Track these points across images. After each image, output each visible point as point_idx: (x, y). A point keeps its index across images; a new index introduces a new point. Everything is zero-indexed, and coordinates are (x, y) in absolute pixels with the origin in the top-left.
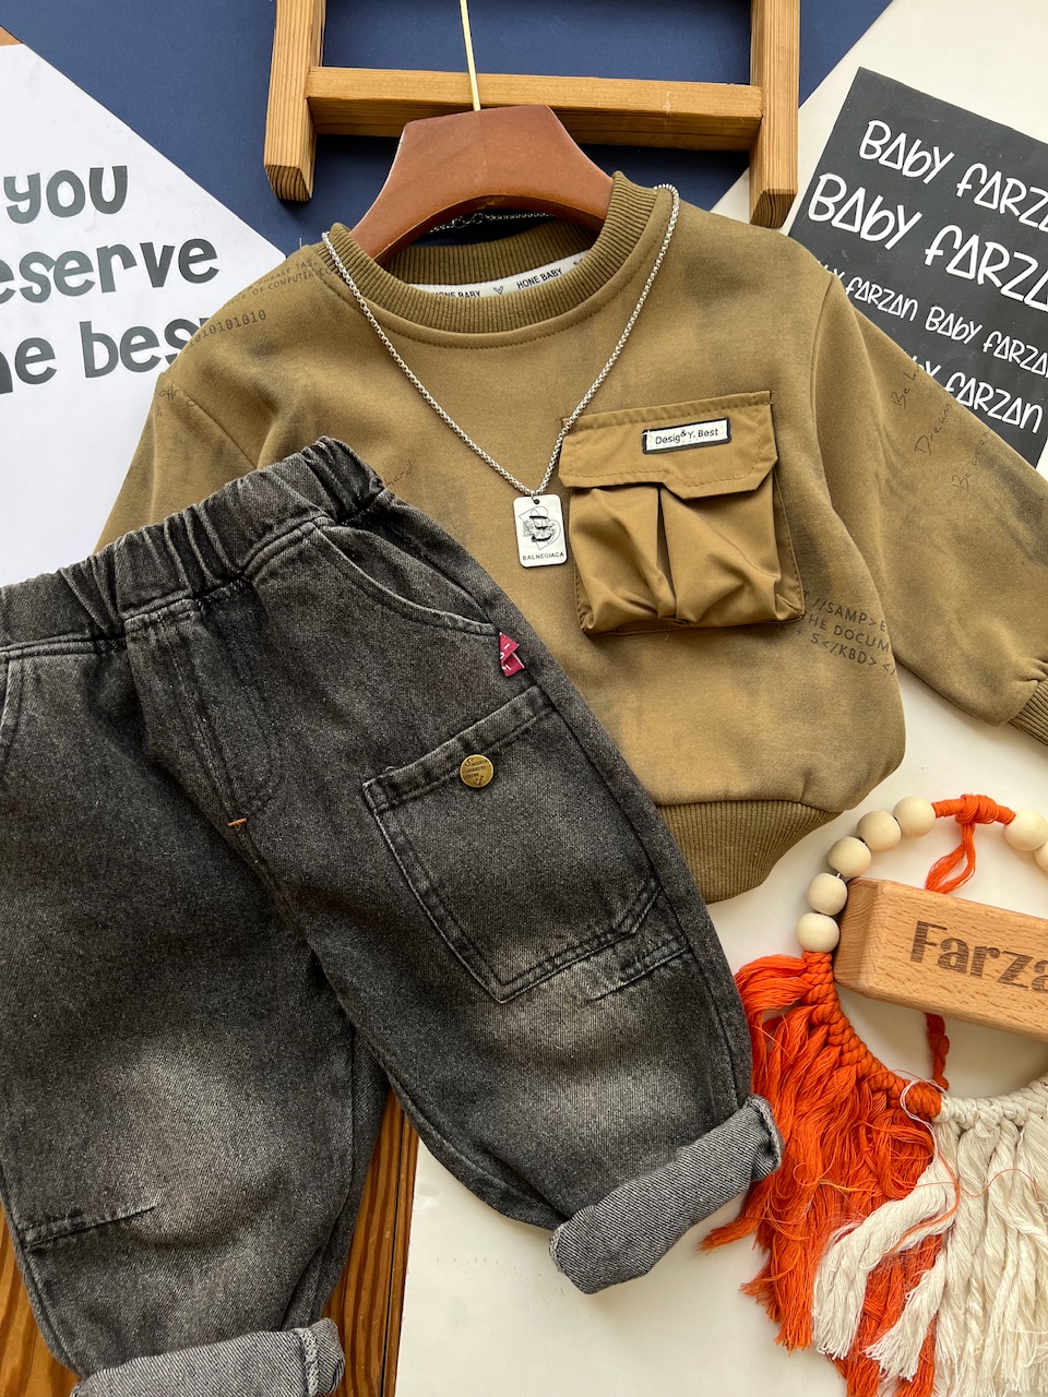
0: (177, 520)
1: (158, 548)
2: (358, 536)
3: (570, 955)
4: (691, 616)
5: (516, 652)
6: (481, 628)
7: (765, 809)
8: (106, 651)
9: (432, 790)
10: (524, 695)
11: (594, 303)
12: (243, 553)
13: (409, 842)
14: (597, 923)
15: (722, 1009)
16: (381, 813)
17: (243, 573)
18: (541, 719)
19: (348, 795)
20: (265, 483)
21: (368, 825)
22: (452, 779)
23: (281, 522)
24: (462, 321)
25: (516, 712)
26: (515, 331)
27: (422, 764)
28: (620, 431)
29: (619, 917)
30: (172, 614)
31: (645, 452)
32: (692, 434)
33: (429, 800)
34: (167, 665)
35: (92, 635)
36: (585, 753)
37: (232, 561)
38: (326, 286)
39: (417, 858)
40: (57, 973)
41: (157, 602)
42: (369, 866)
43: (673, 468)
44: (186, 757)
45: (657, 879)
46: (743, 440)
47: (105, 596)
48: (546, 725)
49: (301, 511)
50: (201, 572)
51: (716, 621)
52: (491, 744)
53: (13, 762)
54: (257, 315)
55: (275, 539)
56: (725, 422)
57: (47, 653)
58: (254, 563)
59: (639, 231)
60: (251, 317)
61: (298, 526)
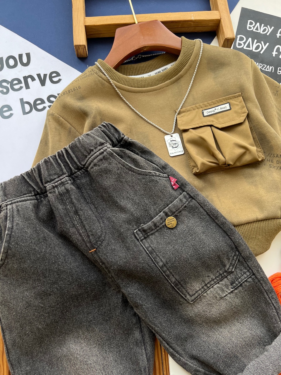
0: (60, 152)
1: (55, 162)
2: (120, 150)
3: (212, 282)
4: (231, 163)
5: (176, 182)
6: (164, 175)
7: (269, 222)
8: (40, 199)
9: (157, 231)
10: (182, 195)
11: (181, 75)
12: (83, 160)
13: (153, 249)
14: (220, 270)
15: (269, 293)
16: (141, 241)
17: (84, 167)
18: (189, 202)
19: (130, 235)
20: (89, 137)
21: (138, 245)
22: (163, 226)
23: (96, 148)
24: (141, 84)
25: (181, 200)
26: (157, 86)
27: (153, 222)
28: (194, 112)
29: (228, 267)
30: (62, 183)
31: (204, 116)
32: (218, 109)
33: (157, 234)
34: (62, 200)
35: (35, 194)
36: (206, 211)
37: (80, 163)
38: (99, 77)
39: (157, 255)
40: (34, 315)
41: (57, 180)
42: (141, 259)
43: (215, 120)
44: (72, 230)
45: (239, 251)
46: (236, 108)
47: (38, 180)
48: (191, 204)
49: (102, 144)
50: (71, 168)
51: (238, 164)
52: (174, 213)
53: (13, 239)
54: (78, 88)
55: (95, 154)
56: (228, 104)
57: (20, 201)
58: (88, 163)
59: (192, 52)
60: (76, 89)
61: (102, 149)
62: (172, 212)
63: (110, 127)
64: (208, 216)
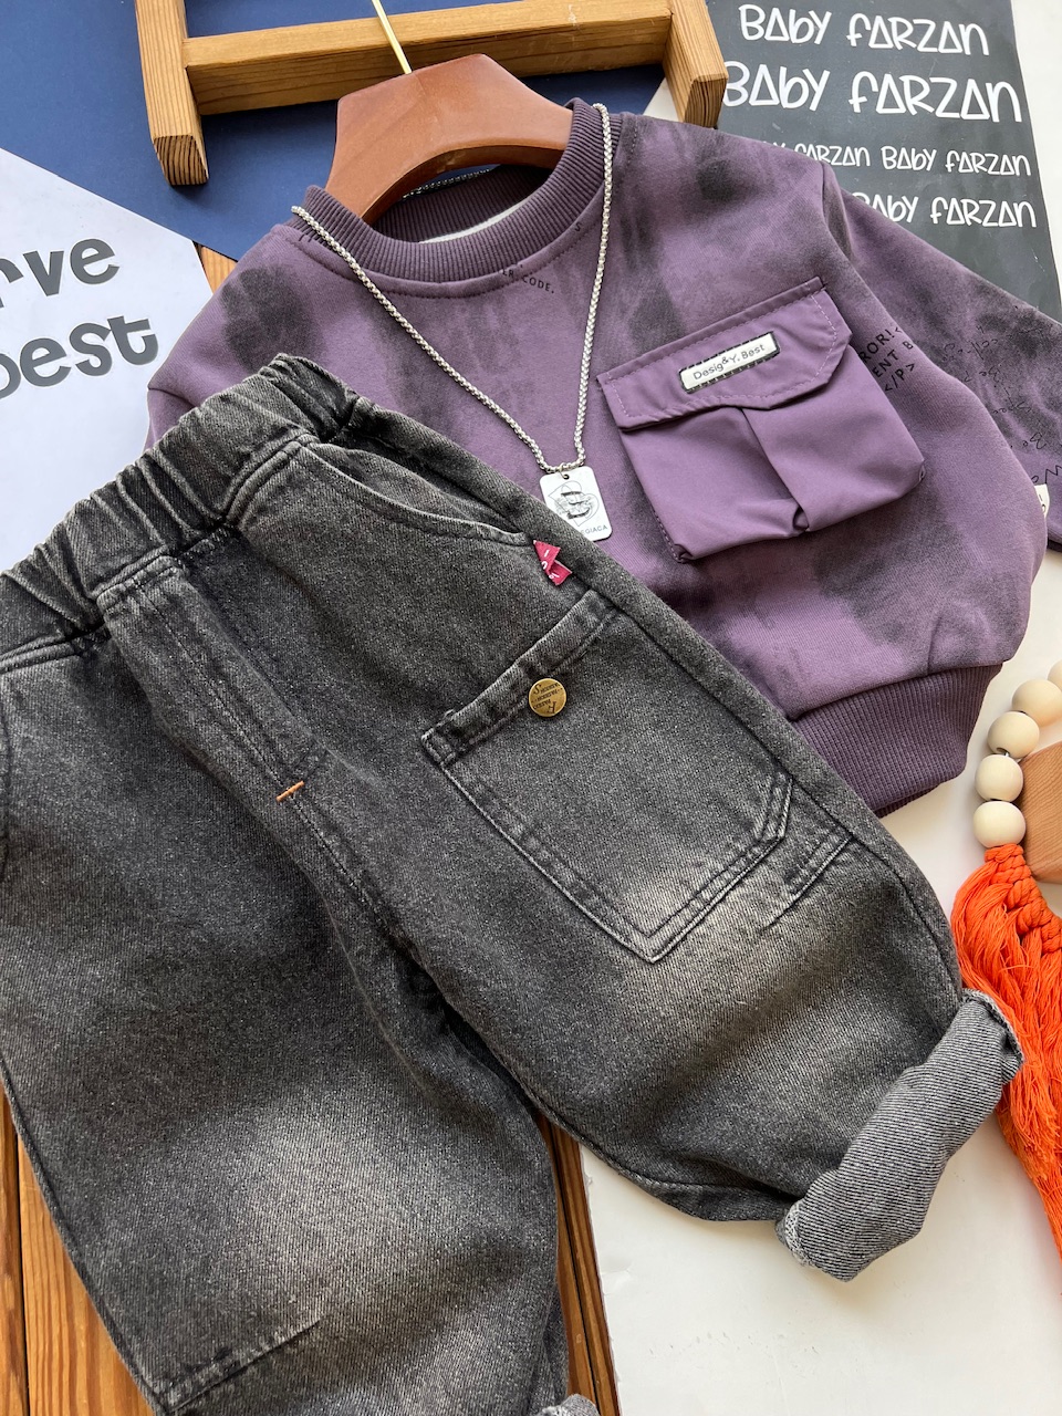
0: (132, 472)
1: (116, 510)
2: (351, 456)
5: (558, 559)
6: (513, 538)
8: (86, 650)
9: (501, 728)
10: (583, 601)
12: (220, 495)
13: (490, 790)
16: (449, 765)
17: (224, 520)
18: (608, 624)
19: (407, 753)
20: (230, 407)
21: (437, 781)
22: (521, 711)
23: (258, 448)
25: (579, 620)
27: (484, 700)
29: (759, 825)
30: (151, 575)
33: (499, 739)
34: (159, 635)
35: (65, 635)
36: (665, 652)
37: (209, 507)
39: (501, 803)
41: (129, 569)
42: (449, 826)
45: (786, 771)
47: (67, 582)
48: (615, 629)
49: (280, 432)
50: (177, 524)
52: (559, 664)
55: (256, 469)
58: (236, 503)
61: (280, 448)
62: (550, 661)
63: (303, 370)
64: (672, 668)
